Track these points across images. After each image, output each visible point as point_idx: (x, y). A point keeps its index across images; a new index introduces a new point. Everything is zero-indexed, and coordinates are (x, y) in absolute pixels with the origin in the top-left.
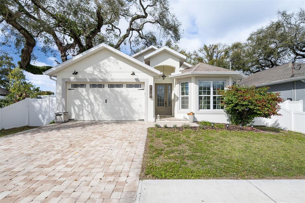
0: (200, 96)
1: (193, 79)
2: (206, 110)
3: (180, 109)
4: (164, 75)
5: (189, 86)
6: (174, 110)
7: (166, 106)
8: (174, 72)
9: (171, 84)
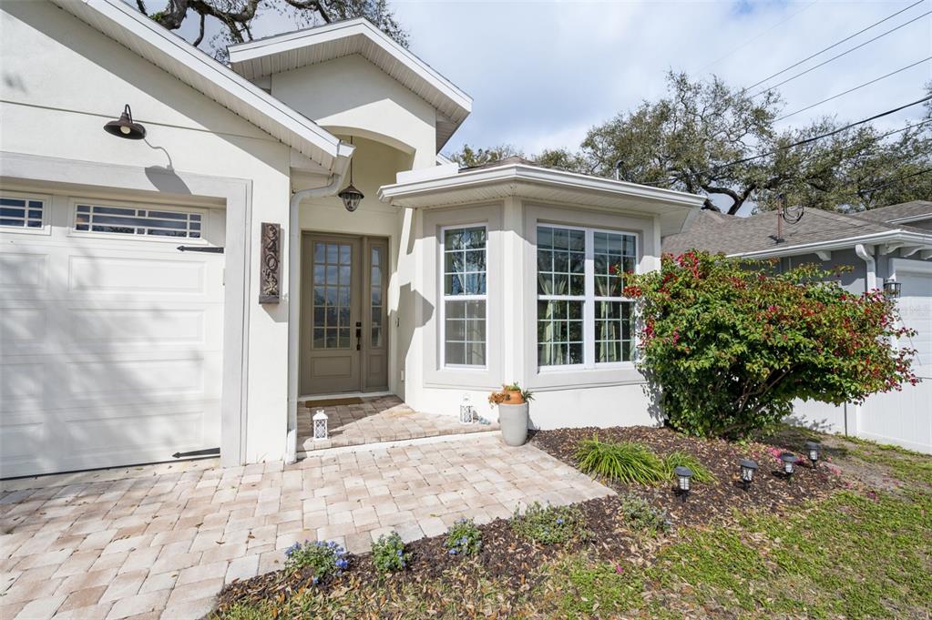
0: (542, 297)
1: (512, 213)
2: (568, 370)
3: (438, 369)
4: (351, 187)
5: (487, 249)
6: (401, 367)
7: (359, 347)
8: (411, 169)
9: (385, 241)
